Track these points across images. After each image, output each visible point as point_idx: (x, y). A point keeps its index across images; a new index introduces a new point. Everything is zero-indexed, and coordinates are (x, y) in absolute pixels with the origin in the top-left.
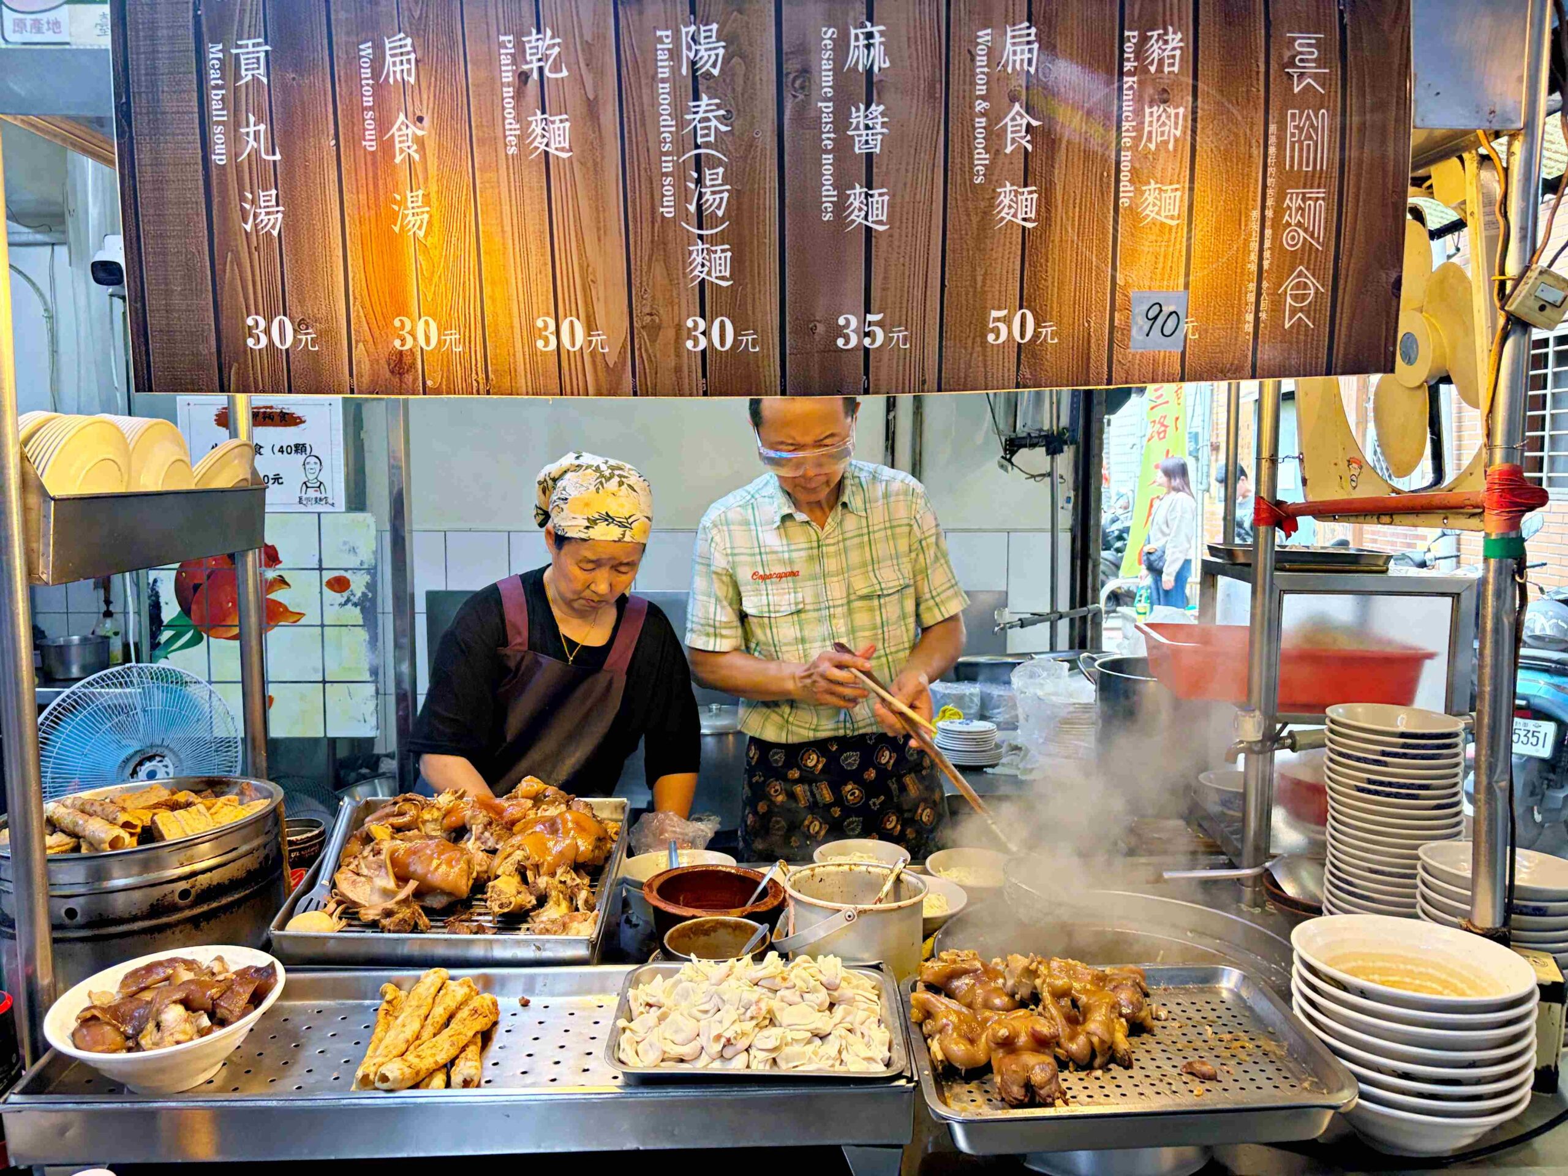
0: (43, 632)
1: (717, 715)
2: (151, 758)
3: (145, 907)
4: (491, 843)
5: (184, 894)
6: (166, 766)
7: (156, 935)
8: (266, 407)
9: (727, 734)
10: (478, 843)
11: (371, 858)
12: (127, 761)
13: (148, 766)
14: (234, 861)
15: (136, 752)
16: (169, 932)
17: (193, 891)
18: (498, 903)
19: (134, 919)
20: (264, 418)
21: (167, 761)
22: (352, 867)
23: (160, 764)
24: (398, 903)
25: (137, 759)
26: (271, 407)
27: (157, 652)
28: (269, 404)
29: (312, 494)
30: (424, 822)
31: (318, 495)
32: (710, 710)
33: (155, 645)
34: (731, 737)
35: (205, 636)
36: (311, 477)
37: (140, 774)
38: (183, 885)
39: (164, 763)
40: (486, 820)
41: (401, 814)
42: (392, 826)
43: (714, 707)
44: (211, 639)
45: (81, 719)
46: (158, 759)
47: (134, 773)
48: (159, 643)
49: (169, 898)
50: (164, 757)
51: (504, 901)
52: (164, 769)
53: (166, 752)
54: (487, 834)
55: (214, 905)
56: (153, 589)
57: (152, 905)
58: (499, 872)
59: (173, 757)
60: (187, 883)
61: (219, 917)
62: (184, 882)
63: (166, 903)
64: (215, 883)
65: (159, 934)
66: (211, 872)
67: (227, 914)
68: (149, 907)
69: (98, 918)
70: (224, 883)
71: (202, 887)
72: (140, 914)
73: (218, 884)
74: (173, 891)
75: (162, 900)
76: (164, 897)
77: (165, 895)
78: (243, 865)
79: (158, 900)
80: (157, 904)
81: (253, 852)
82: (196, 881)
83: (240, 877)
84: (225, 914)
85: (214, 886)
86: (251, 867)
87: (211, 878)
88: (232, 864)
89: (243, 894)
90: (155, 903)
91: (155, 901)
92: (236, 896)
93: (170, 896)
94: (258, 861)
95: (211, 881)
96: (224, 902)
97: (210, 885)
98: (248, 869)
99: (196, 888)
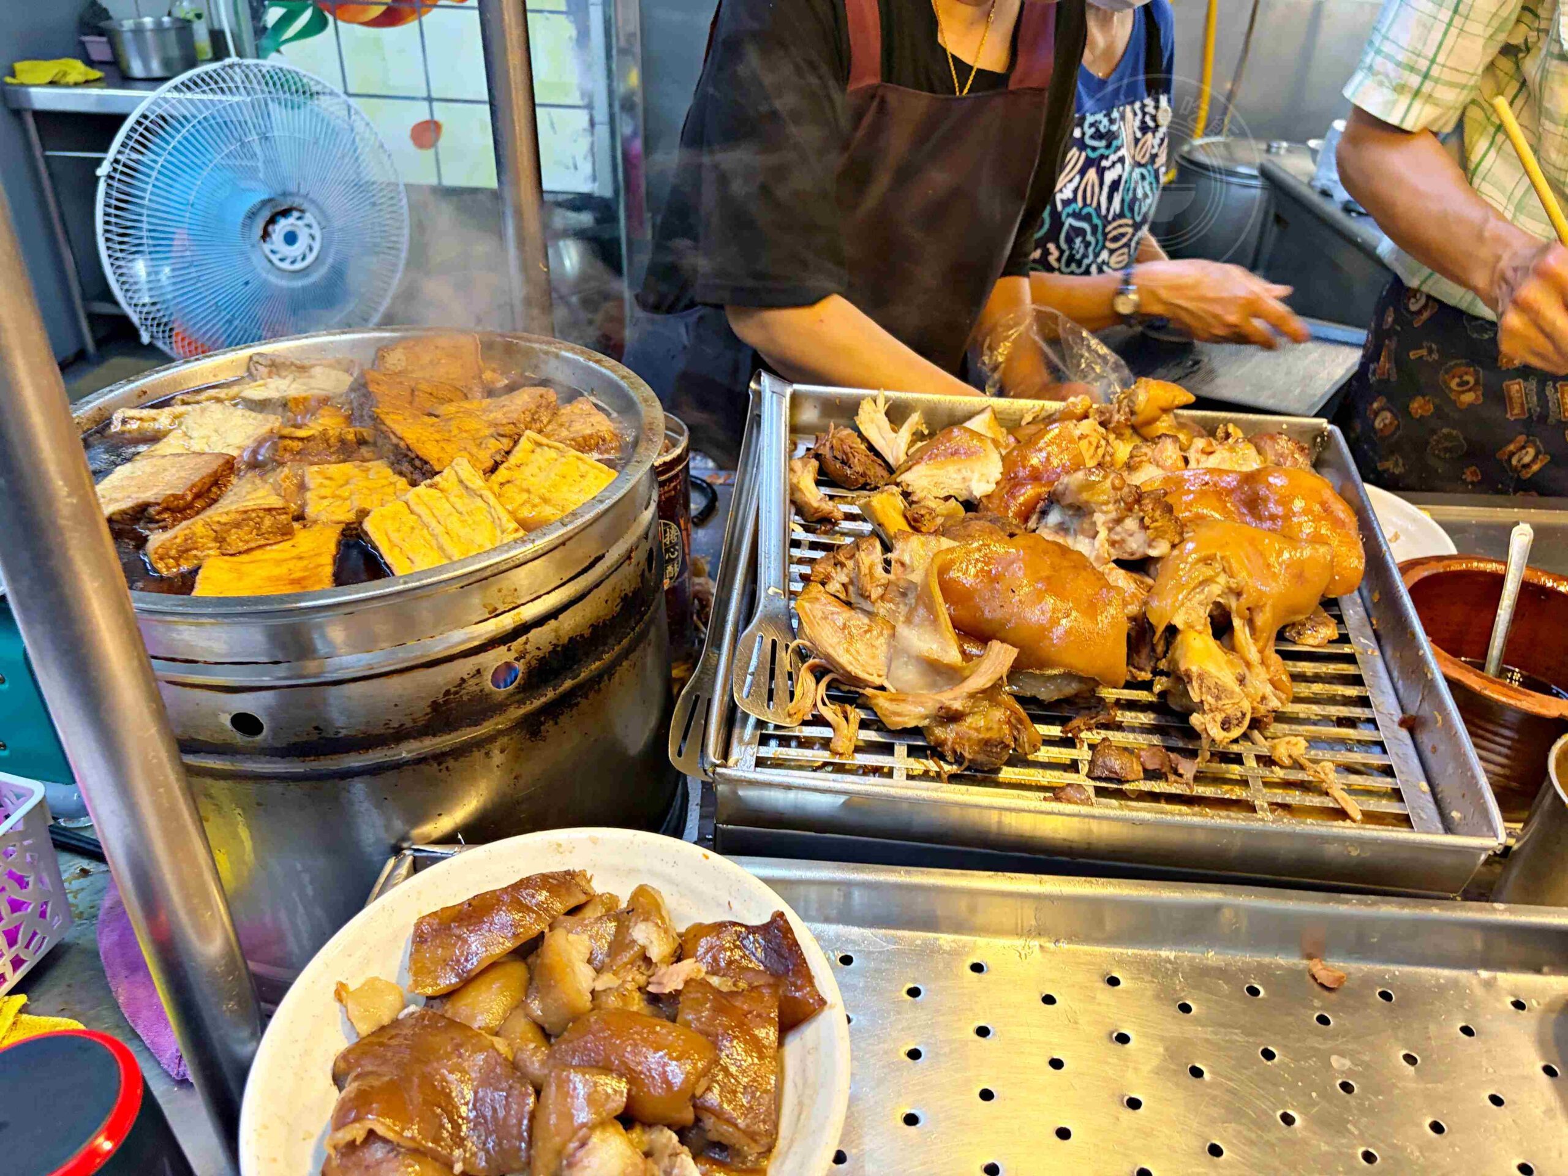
0: (105, 10)
2: (285, 213)
3: (422, 708)
5: (504, 674)
6: (309, 226)
7: (451, 763)
10: (1106, 544)
12: (252, 215)
13: (283, 225)
14: (597, 586)
15: (264, 203)
16: (478, 755)
17: (521, 664)
18: (1220, 717)
19: (400, 735)
21: (309, 217)
23: (300, 223)
24: (972, 696)
25: (266, 214)
27: (265, 42)
33: (260, 31)
35: (330, 18)
37: (274, 236)
38: (499, 656)
39: (306, 221)
44: (340, 23)
45: (174, 148)
46: (296, 214)
47: (266, 235)
48: (265, 28)
49: (471, 686)
50: (303, 211)
51: (1230, 711)
52: (307, 230)
53: (305, 206)
54: (1130, 524)
55: (568, 684)
57: (435, 705)
59: (317, 213)
60: (509, 650)
61: (577, 704)
62: (503, 648)
63: (465, 698)
64: (566, 640)
65: (456, 759)
66: (556, 618)
67: (591, 695)
68: (429, 710)
69: (315, 737)
70: (582, 636)
71: (541, 654)
72: (409, 724)
73: (571, 639)
74: (478, 671)
75: (456, 693)
76: (460, 685)
77: (463, 680)
78: (614, 589)
79: (447, 693)
80: (447, 702)
81: (629, 557)
82: (526, 642)
83: (610, 616)
84: (587, 698)
85: (563, 646)
86: (627, 590)
87: (556, 631)
88: (595, 591)
89: (617, 648)
90: (441, 700)
91: (440, 696)
92: (607, 657)
93: (473, 681)
94: (638, 571)
95: (557, 637)
96: (584, 674)
97: (556, 646)
98: (623, 594)
99: (527, 658)
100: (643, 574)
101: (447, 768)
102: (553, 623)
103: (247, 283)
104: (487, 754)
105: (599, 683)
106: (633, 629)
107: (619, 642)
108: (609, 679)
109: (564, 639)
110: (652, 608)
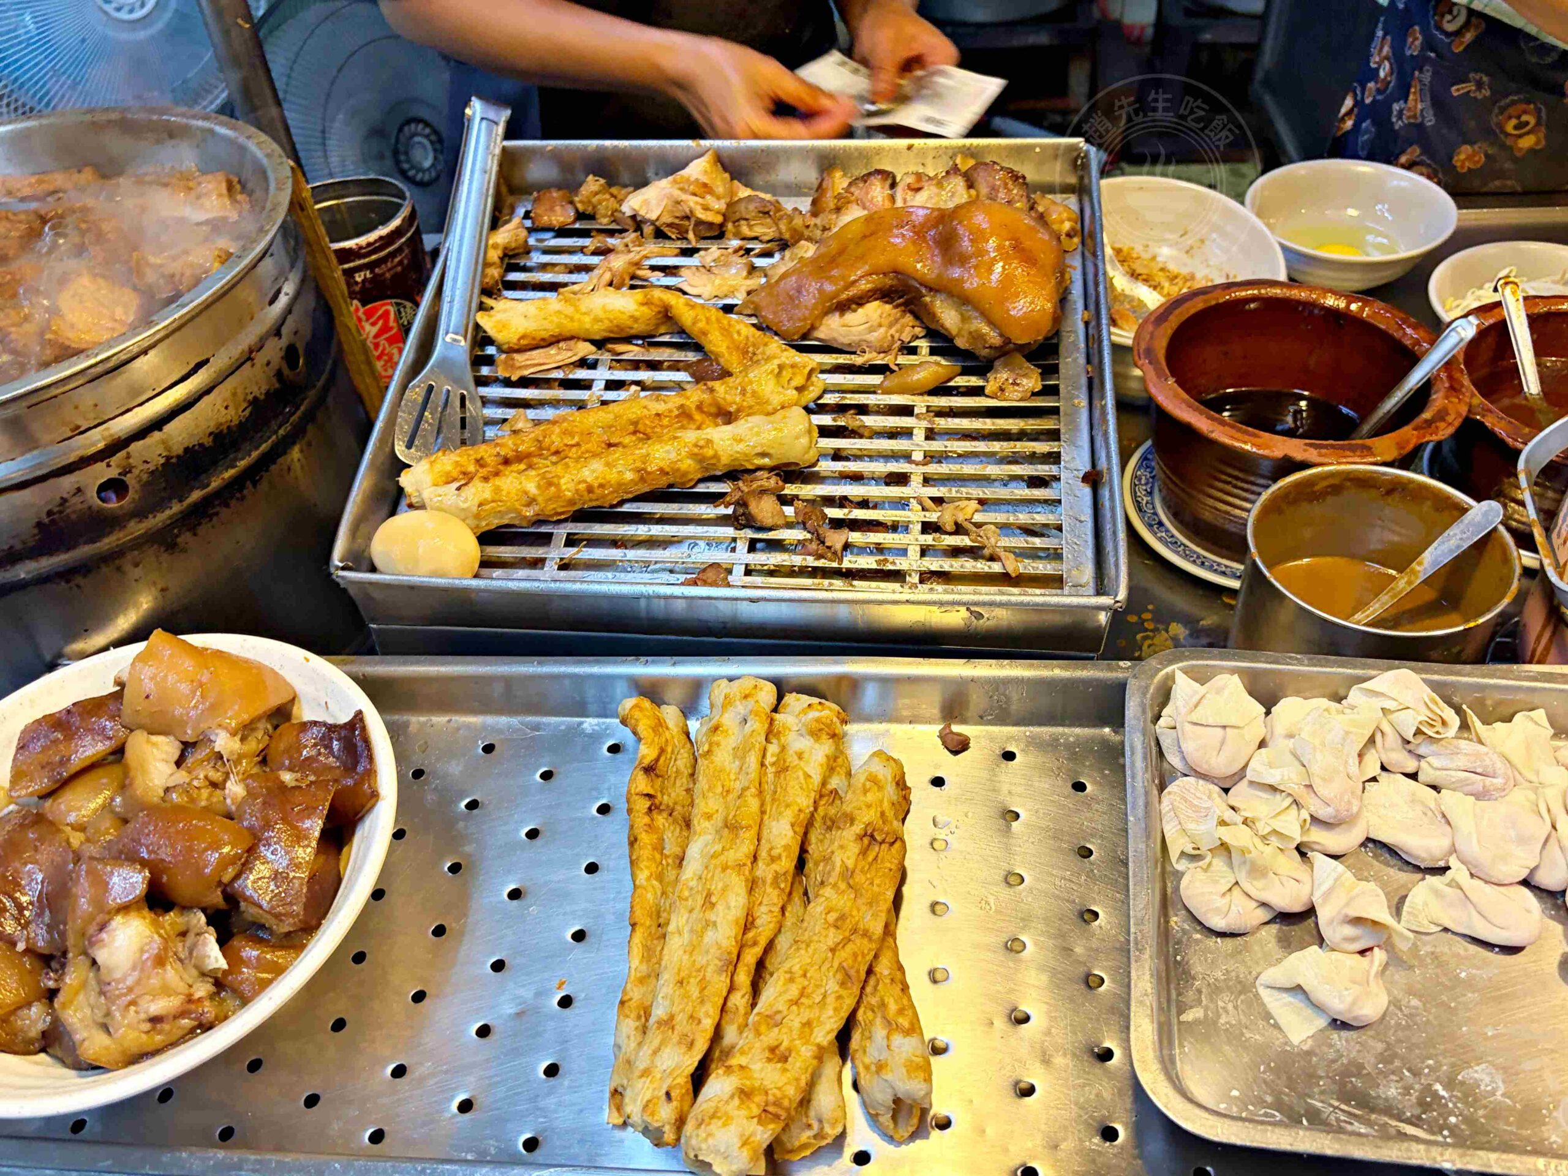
3: (27, 529)
5: (116, 486)
7: (79, 580)
14: (208, 391)
16: (105, 569)
17: (129, 479)
19: (13, 557)
38: (102, 472)
49: (76, 504)
55: (196, 495)
57: (39, 525)
60: (108, 465)
61: (216, 514)
62: (100, 466)
63: (72, 517)
64: (180, 452)
65: (85, 576)
66: (160, 430)
67: (233, 503)
68: (36, 531)
70: (201, 445)
71: (151, 467)
72: (18, 546)
73: (187, 449)
74: (79, 490)
75: (60, 512)
76: (61, 505)
77: (64, 500)
78: (234, 394)
79: (50, 513)
80: (53, 522)
81: (250, 359)
82: (128, 456)
83: (236, 422)
84: (227, 506)
85: (178, 457)
86: (256, 392)
87: (164, 442)
88: (206, 399)
89: (255, 454)
90: (46, 521)
91: (44, 516)
92: (242, 464)
93: (76, 500)
94: (271, 371)
95: (168, 448)
96: (215, 484)
97: (168, 458)
98: (250, 397)
99: (136, 472)
100: (279, 374)
101: (78, 586)
102: (156, 435)
103: (82, 41)
104: (119, 569)
105: (241, 490)
106: (276, 432)
107: (257, 448)
108: (255, 486)
109: (178, 450)
110: (302, 408)
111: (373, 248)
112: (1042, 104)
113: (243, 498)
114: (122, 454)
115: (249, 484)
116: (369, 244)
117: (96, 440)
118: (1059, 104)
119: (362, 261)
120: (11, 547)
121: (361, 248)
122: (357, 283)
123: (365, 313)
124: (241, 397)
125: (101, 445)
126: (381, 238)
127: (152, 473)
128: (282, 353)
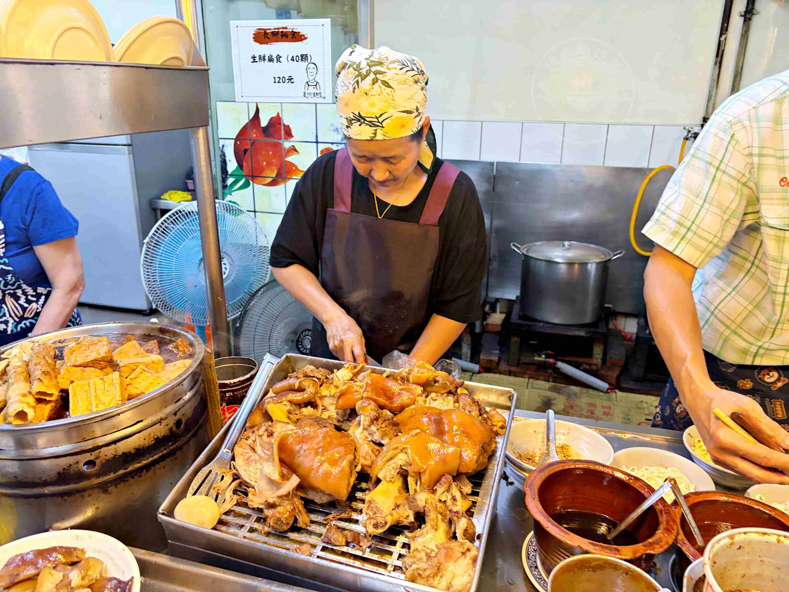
1: (568, 249)
3: (54, 474)
4: (377, 437)
5: (90, 463)
7: (66, 498)
8: (283, 28)
9: (574, 263)
10: (366, 433)
11: (265, 437)
14: (139, 432)
16: (78, 495)
17: (98, 462)
18: (373, 522)
19: (45, 484)
20: (282, 36)
22: (250, 442)
24: (281, 497)
26: (286, 28)
27: (226, 191)
28: (284, 26)
29: (312, 90)
30: (322, 398)
31: (315, 91)
32: (564, 246)
33: (225, 187)
34: (576, 266)
35: (251, 182)
36: (311, 78)
38: (88, 457)
40: (373, 414)
41: (301, 390)
42: (290, 402)
43: (566, 243)
44: (254, 184)
48: (227, 186)
49: (74, 467)
51: (380, 520)
54: (373, 428)
55: (122, 472)
56: (222, 151)
57: (59, 473)
58: (381, 476)
59: (229, 259)
60: (91, 455)
61: (127, 481)
62: (88, 454)
63: (72, 472)
65: (68, 497)
66: (115, 444)
67: (136, 478)
68: (57, 475)
69: (15, 480)
70: (130, 452)
71: (107, 458)
72: (49, 480)
73: (124, 453)
74: (77, 462)
75: (67, 470)
76: (69, 467)
77: (71, 465)
78: (149, 435)
79: (64, 469)
80: (63, 473)
81: (160, 422)
82: (100, 452)
83: (147, 445)
84: (133, 478)
85: (119, 456)
86: (159, 435)
87: (115, 449)
88: (137, 435)
89: (151, 459)
90: (62, 472)
91: (61, 470)
92: (144, 462)
93: (76, 466)
94: (167, 428)
95: (116, 452)
96: (131, 468)
97: (115, 455)
98: (156, 437)
99: (101, 459)
100: (171, 429)
101: (65, 500)
102: (113, 446)
103: (195, 286)
104: (82, 496)
105: (140, 473)
106: (162, 452)
107: (152, 457)
108: (147, 472)
109: (120, 453)
110: (177, 444)
111: (235, 384)
112: (580, 360)
113: (140, 476)
114: (98, 451)
115: (145, 471)
116: (234, 383)
117: (89, 445)
118: (588, 360)
119: (230, 389)
120: (46, 480)
121: (231, 384)
122: (226, 397)
123: (227, 408)
124: (152, 435)
125: (91, 447)
126: (240, 381)
127: (107, 460)
128: (175, 422)
